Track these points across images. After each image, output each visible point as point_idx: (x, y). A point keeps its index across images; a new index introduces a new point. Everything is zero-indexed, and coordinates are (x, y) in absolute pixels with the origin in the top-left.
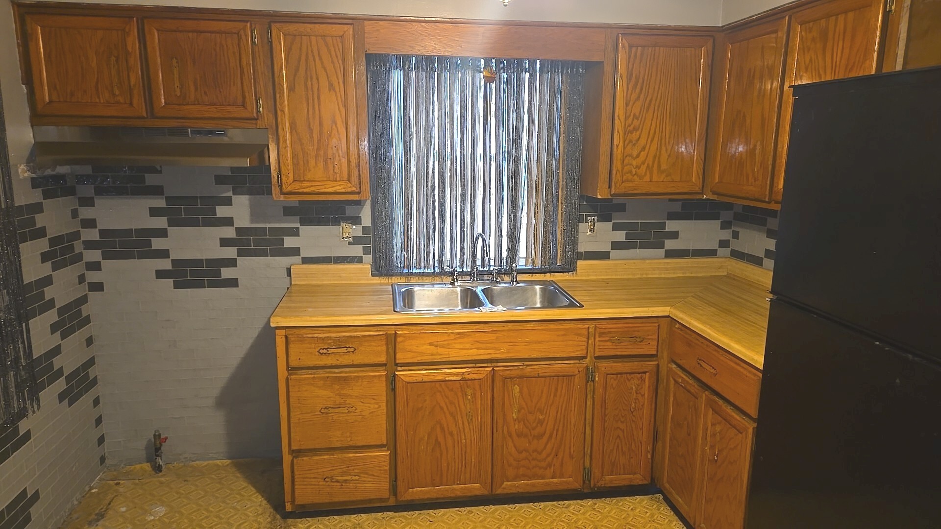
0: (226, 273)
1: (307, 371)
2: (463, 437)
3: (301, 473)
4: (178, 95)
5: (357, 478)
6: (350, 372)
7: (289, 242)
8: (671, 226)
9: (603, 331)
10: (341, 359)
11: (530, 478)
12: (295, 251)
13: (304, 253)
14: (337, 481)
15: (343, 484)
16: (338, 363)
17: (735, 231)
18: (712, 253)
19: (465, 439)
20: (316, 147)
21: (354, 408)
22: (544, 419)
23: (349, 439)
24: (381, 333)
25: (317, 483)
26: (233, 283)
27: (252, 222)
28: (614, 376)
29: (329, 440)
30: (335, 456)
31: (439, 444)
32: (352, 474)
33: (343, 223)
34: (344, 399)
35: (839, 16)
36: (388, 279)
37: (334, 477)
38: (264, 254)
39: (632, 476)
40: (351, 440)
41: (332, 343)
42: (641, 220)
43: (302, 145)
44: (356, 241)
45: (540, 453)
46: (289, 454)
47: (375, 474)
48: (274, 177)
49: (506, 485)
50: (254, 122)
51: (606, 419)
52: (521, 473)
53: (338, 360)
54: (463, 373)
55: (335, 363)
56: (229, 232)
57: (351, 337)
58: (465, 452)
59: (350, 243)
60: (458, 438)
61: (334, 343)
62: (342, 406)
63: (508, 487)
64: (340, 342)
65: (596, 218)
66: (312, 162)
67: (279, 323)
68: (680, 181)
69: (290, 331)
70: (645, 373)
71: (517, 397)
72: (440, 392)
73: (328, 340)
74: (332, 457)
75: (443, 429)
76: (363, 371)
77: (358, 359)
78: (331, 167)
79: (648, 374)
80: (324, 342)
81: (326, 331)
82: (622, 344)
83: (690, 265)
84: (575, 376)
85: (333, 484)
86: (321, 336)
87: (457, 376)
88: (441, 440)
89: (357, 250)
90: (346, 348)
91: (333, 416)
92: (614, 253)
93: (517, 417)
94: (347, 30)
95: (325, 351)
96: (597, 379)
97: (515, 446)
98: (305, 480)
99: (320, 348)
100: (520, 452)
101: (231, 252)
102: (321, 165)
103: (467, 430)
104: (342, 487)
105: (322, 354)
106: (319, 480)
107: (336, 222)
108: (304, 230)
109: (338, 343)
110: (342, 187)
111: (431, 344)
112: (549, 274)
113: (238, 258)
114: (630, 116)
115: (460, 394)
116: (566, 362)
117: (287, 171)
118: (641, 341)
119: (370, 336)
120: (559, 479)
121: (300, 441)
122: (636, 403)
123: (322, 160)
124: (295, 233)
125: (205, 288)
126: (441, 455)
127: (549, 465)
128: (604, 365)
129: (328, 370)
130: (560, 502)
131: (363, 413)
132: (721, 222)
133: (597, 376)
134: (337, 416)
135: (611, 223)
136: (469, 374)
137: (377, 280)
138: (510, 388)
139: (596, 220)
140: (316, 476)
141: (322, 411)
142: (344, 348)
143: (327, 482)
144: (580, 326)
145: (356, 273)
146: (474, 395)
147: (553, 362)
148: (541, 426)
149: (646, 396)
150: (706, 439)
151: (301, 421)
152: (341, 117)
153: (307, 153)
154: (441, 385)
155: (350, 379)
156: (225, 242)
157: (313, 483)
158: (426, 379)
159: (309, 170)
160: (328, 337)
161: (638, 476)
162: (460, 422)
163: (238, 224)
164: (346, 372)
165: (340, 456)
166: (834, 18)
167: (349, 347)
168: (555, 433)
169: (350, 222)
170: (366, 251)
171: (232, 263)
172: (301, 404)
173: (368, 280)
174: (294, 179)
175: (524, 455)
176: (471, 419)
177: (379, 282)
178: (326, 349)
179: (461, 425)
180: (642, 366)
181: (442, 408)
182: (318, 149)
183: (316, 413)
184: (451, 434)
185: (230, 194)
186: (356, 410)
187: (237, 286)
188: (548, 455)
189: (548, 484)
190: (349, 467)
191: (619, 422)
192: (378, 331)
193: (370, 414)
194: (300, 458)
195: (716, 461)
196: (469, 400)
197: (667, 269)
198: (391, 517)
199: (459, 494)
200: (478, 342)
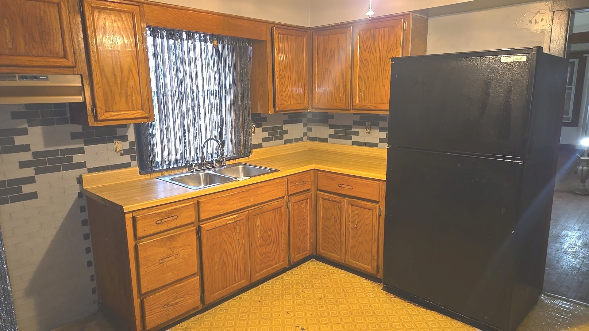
0: (27, 189)
1: (147, 238)
2: (236, 255)
3: (150, 307)
4: (10, 48)
5: (182, 299)
6: (175, 232)
7: (77, 158)
8: (286, 127)
9: (291, 181)
10: (169, 225)
11: (266, 268)
12: (82, 165)
13: (89, 166)
14: (172, 305)
15: (175, 306)
16: (168, 228)
17: (309, 128)
18: (300, 139)
19: (237, 256)
20: (119, 87)
21: (179, 255)
22: (271, 234)
23: (176, 276)
24: (191, 203)
25: (159, 311)
26: (34, 196)
27: (46, 146)
28: (297, 203)
29: (165, 280)
30: (169, 289)
31: (225, 263)
32: (179, 298)
33: (116, 140)
34: (173, 251)
35: (381, 29)
36: (150, 175)
37: (169, 303)
38: (58, 169)
39: (305, 252)
40: (178, 276)
41: (164, 215)
42: (274, 125)
43: (109, 86)
44: (126, 152)
45: (270, 253)
46: (138, 298)
47: (192, 293)
48: (89, 109)
49: (257, 275)
50: (72, 69)
51: (295, 226)
52: (262, 267)
53: (168, 226)
54: (235, 218)
55: (166, 228)
56: (27, 156)
57: (175, 209)
58: (237, 264)
59: (122, 155)
60: (234, 257)
61: (165, 215)
62: (172, 255)
63: (258, 276)
64: (168, 213)
65: (255, 126)
66: (117, 98)
67: (129, 209)
68: (301, 103)
69: (135, 213)
70: (307, 199)
71: (259, 225)
72: (224, 232)
73: (162, 214)
74: (167, 290)
75: (226, 254)
76: (182, 230)
77: (179, 222)
78: (130, 101)
79: (309, 199)
80: (159, 216)
81: (159, 208)
82: (299, 186)
83: (295, 147)
84: (282, 207)
85: (169, 308)
86: (157, 212)
87: (232, 220)
88: (226, 260)
89: (127, 159)
90: (172, 217)
91: (166, 263)
92: (264, 144)
93: (260, 236)
94: (136, 9)
95: (160, 222)
96: (291, 206)
97: (259, 253)
98: (153, 311)
99: (157, 220)
100: (262, 255)
101: (29, 172)
102: (123, 100)
103: (238, 250)
104: (174, 308)
105: (158, 224)
106: (160, 308)
107: (111, 141)
108: (89, 148)
109: (167, 215)
110: (139, 114)
111: (218, 204)
112: (237, 159)
113: (36, 176)
114: (281, 70)
115: (233, 230)
116: (277, 201)
117: (101, 105)
118: (306, 183)
119: (185, 206)
120: (278, 264)
121: (147, 286)
122: (305, 215)
123: (124, 96)
124: (81, 151)
125: (9, 203)
126: (226, 269)
127: (274, 259)
128: (293, 199)
129: (160, 234)
130: (277, 277)
131: (184, 256)
132: (303, 124)
133: (291, 205)
134: (169, 262)
135: (262, 128)
136: (238, 218)
137: (143, 177)
138: (256, 220)
139: (255, 127)
140: (159, 306)
141: (160, 262)
142: (171, 217)
143: (165, 308)
144: (282, 180)
145: (129, 174)
146: (240, 229)
147: (272, 202)
148: (270, 238)
149: (309, 210)
150: (349, 219)
151: (147, 272)
152: (135, 67)
153: (114, 91)
154: (224, 228)
155: (176, 237)
156: (23, 165)
157: (157, 311)
158: (217, 226)
159: (116, 104)
160: (161, 212)
161: (308, 251)
162: (234, 247)
163: (34, 149)
164: (172, 233)
165: (172, 288)
166: (378, 30)
167: (174, 216)
168: (275, 240)
169: (120, 139)
170: (133, 159)
171: (31, 180)
172: (147, 261)
173: (137, 178)
174: (105, 110)
175: (264, 256)
176: (240, 244)
177: (145, 178)
178: (160, 220)
179: (235, 249)
180: (307, 196)
181: (225, 241)
182: (121, 89)
183: (156, 264)
184: (230, 255)
185: (26, 126)
186: (180, 255)
187: (37, 198)
188: (273, 253)
189: (274, 268)
190: (177, 294)
191: (300, 226)
192: (188, 202)
193: (188, 256)
194: (148, 298)
195: (356, 228)
196: (238, 232)
197: (286, 150)
198: (200, 317)
199: (236, 289)
200: (240, 198)
